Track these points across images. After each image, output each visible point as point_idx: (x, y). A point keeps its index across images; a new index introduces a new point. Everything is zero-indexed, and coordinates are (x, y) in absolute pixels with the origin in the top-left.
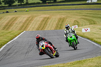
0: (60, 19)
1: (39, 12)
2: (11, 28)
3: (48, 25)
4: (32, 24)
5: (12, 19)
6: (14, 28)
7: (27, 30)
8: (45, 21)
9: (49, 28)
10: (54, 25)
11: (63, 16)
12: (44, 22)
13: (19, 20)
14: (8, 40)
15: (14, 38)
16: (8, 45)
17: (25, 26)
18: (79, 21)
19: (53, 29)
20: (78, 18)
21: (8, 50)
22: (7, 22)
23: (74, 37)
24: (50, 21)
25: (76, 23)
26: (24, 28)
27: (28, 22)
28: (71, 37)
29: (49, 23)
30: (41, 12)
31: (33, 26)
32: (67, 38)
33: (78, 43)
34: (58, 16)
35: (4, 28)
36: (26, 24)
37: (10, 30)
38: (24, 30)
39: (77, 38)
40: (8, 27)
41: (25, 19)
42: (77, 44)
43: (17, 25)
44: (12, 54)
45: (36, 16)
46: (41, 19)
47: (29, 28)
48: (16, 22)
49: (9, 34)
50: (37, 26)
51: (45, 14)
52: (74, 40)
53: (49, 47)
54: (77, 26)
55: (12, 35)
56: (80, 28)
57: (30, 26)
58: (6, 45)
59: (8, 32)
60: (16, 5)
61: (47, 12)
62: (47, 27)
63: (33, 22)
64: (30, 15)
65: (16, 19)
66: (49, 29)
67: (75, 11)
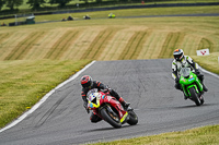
0: (171, 35)
1: (126, 20)
2: (65, 54)
3: (144, 49)
4: (109, 46)
5: (66, 35)
6: (72, 56)
7: (100, 59)
8: (139, 39)
9: (148, 55)
10: (158, 49)
11: (177, 30)
12: (136, 42)
13: (83, 36)
14: (57, 81)
15: (71, 76)
16: (58, 91)
17: (95, 50)
18: (212, 39)
19: (155, 56)
20: (208, 33)
21: (59, 103)
22: (55, 41)
23: (193, 77)
24: (148, 39)
25: (207, 45)
26: (92, 54)
27: (100, 41)
28: (187, 77)
29: (146, 44)
30: (130, 20)
31: (112, 51)
32: (177, 80)
33: (205, 90)
34: (167, 30)
35: (49, 55)
36: (97, 46)
37: (62, 59)
38: (93, 58)
39: (201, 78)
40: (57, 51)
41: (95, 35)
42: (201, 93)
43: (77, 48)
44: (67, 111)
45: (118, 29)
46: (130, 35)
47: (102, 55)
48: (76, 42)
49: (61, 67)
50: (120, 51)
51: (137, 23)
52: (195, 83)
53: (110, 104)
54: (207, 50)
55: (66, 70)
56: (214, 54)
57: (106, 50)
58: (53, 91)
59: (57, 62)
60: (75, 6)
61: (141, 19)
62: (141, 53)
63: (111, 41)
64: (105, 27)
65: (75, 35)
66: (147, 57)
67: (203, 19)
